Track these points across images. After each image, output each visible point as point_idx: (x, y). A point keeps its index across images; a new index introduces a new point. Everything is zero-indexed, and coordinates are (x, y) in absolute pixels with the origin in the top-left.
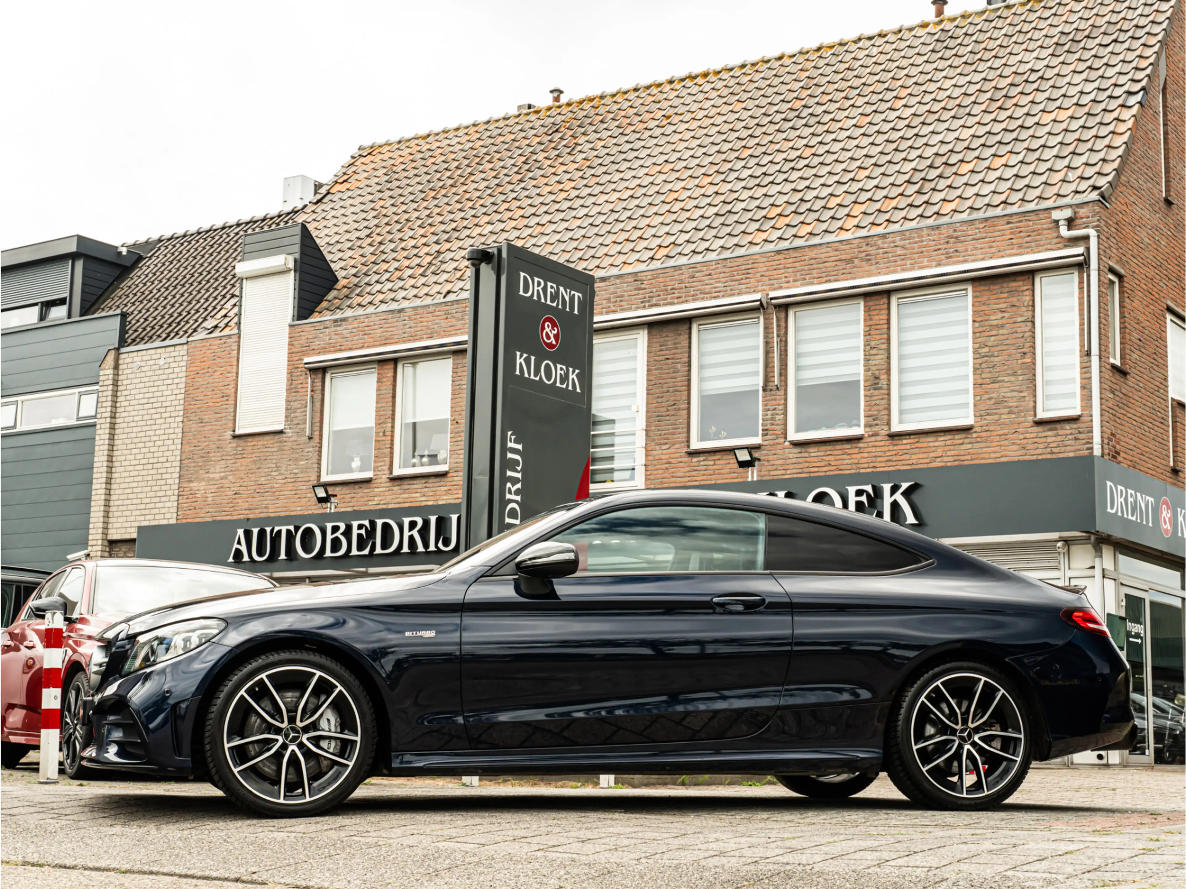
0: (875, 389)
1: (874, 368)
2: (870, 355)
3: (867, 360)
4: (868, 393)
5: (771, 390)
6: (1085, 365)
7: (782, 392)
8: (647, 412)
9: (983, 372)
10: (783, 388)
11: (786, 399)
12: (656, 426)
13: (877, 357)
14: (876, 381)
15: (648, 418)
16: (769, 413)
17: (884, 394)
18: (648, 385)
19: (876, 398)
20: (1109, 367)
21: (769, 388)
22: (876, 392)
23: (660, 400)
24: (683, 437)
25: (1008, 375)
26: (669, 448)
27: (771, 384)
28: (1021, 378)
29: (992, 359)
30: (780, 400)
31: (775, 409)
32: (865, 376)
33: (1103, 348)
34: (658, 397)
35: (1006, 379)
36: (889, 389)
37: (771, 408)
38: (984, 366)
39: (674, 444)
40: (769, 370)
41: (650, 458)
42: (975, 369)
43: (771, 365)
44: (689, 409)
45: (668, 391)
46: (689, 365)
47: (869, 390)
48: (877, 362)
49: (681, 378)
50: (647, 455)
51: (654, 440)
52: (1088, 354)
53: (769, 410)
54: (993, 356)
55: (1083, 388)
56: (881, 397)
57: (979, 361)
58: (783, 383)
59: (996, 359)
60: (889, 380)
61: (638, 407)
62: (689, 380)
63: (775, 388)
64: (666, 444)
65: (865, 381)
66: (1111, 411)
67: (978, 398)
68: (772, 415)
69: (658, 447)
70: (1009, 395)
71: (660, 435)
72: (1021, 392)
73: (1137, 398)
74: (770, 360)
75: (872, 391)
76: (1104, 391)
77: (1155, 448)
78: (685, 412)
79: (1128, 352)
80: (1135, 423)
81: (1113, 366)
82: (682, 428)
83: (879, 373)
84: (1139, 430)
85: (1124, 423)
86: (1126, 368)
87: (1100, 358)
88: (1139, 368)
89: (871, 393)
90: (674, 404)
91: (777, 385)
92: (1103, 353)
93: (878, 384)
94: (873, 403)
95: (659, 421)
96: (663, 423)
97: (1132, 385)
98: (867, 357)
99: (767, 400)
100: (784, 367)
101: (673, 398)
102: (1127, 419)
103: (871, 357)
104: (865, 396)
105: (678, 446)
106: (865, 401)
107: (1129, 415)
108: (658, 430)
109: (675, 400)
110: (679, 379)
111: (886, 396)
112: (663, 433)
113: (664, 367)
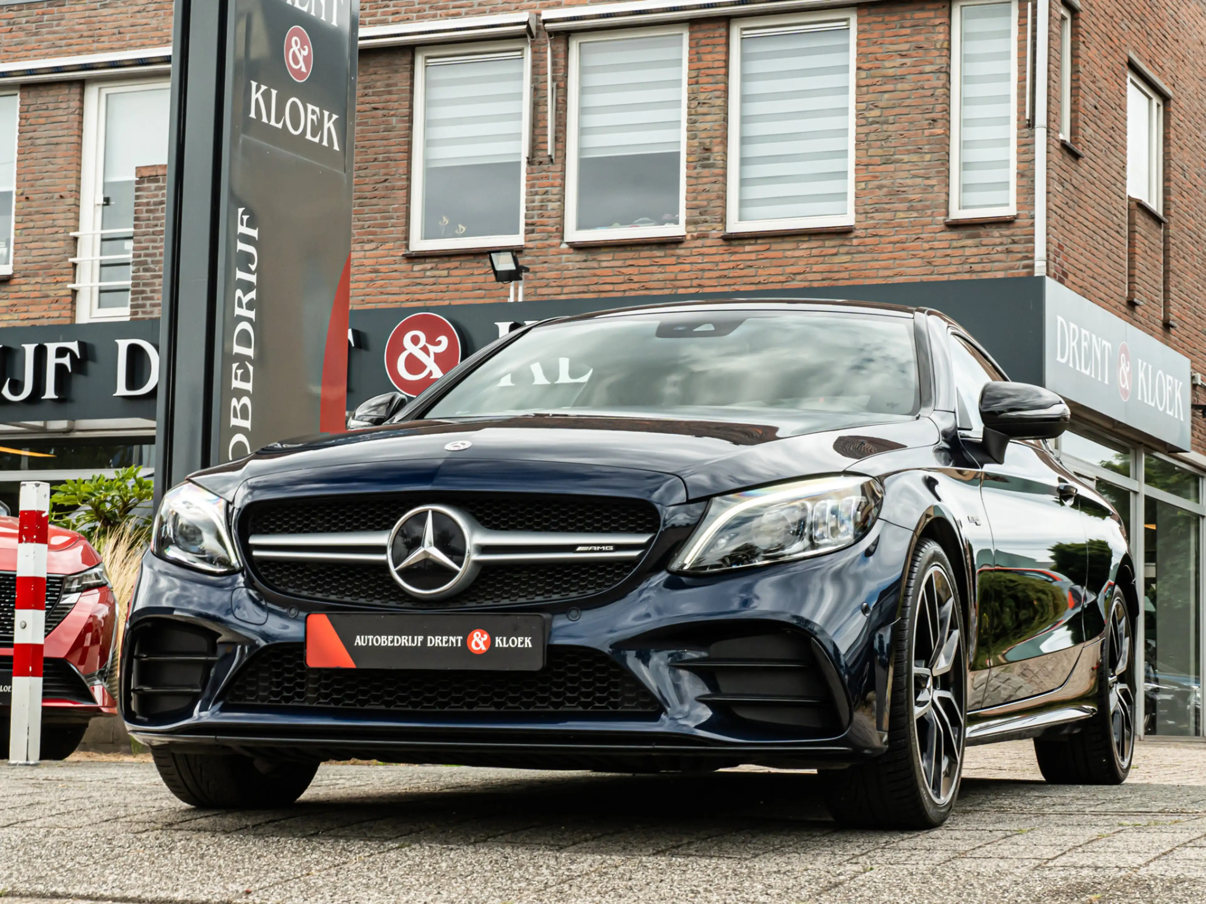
0: (704, 167)
1: (703, 135)
2: (697, 114)
3: (692, 122)
4: (694, 173)
5: (541, 163)
6: (1024, 141)
7: (558, 167)
9: (870, 146)
10: (560, 160)
11: (563, 178)
13: (709, 118)
14: (707, 154)
16: (537, 198)
17: (717, 175)
19: (705, 180)
20: (1058, 145)
21: (538, 159)
22: (706, 172)
23: (362, 173)
24: (398, 232)
25: (909, 152)
26: (377, 248)
27: (540, 153)
28: (928, 157)
29: (885, 127)
30: (554, 178)
31: (546, 193)
32: (689, 146)
33: (1052, 116)
34: (360, 169)
35: (906, 158)
36: (725, 168)
37: (541, 190)
38: (872, 137)
39: (384, 242)
40: (538, 131)
42: (859, 142)
43: (541, 125)
44: (408, 188)
45: (375, 160)
46: (411, 121)
47: (695, 168)
48: (708, 126)
49: (396, 138)
52: (1031, 124)
53: (536, 194)
54: (886, 122)
55: (1021, 175)
56: (713, 179)
57: (865, 129)
58: (559, 153)
59: (891, 128)
60: (725, 153)
62: (410, 143)
63: (547, 159)
64: (372, 241)
65: (688, 154)
66: (1059, 211)
67: (863, 185)
68: (542, 201)
69: (357, 247)
70: (909, 182)
71: (363, 227)
72: (928, 178)
73: (1090, 194)
74: (540, 117)
75: (699, 170)
76: (1051, 181)
77: (1109, 269)
78: (403, 192)
79: (1081, 124)
80: (1086, 231)
81: (1063, 144)
82: (398, 218)
83: (711, 142)
84: (1091, 242)
85: (1074, 230)
86: (1079, 149)
87: (1048, 132)
88: (1093, 149)
89: (698, 173)
90: (385, 181)
91: (550, 156)
92: (1052, 124)
93: (708, 159)
94: (701, 187)
95: (360, 205)
96: (366, 209)
97: (1084, 173)
98: (693, 117)
99: (534, 179)
100: (562, 128)
101: (383, 171)
102: (1077, 224)
103: (700, 118)
104: (688, 177)
105: (390, 245)
106: (689, 185)
107: (1080, 219)
108: (359, 220)
109: (386, 174)
110: (392, 141)
111: (720, 178)
112: (367, 224)
113: (370, 121)
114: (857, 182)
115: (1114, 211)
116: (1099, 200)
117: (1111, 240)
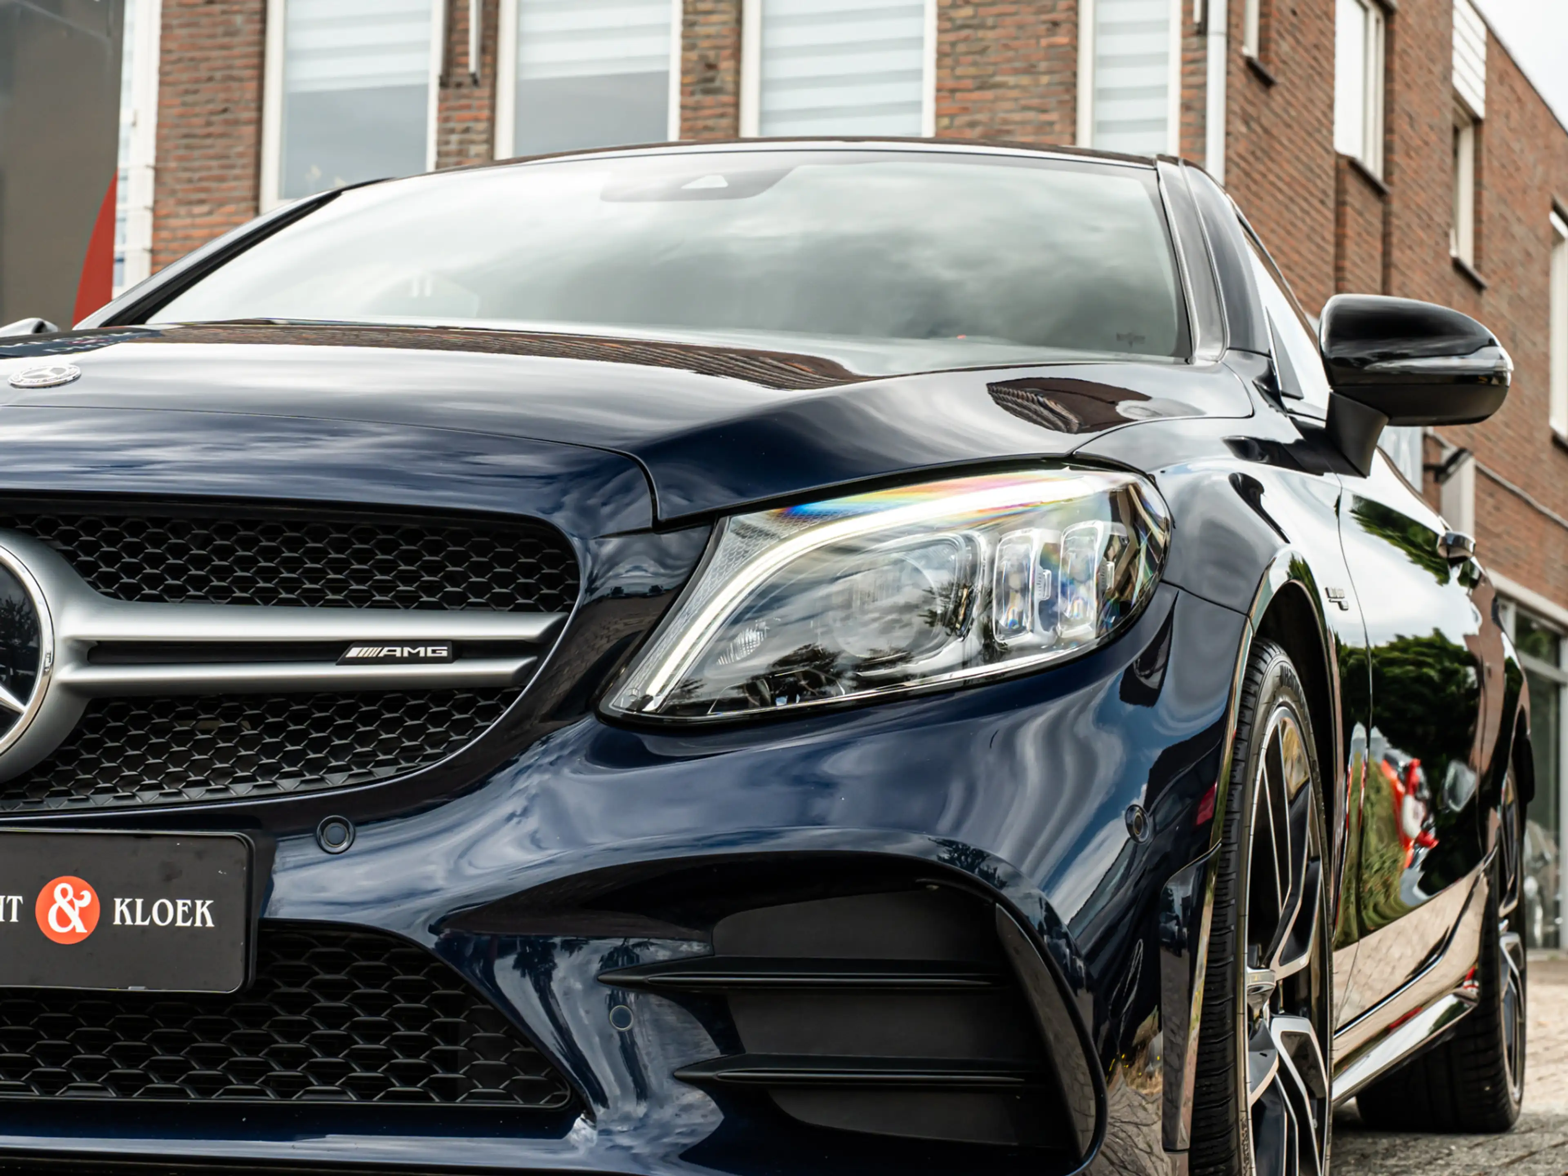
0: (707, 92)
1: (705, 44)
2: (697, 12)
3: (688, 25)
4: (691, 101)
5: (459, 85)
6: (1191, 55)
7: (485, 92)
8: (160, 125)
9: (957, 63)
10: (488, 82)
11: (493, 108)
12: (181, 159)
13: (714, 18)
14: (710, 74)
15: (161, 139)
16: (454, 138)
17: (724, 105)
18: (163, 62)
19: (707, 112)
20: (1241, 63)
21: (455, 79)
22: (708, 100)
23: (190, 98)
24: (244, 187)
25: (1016, 72)
26: (210, 213)
27: (459, 70)
28: (1045, 79)
29: (981, 33)
30: (480, 108)
31: (467, 130)
32: (684, 61)
33: (1234, 20)
34: (187, 92)
35: (1011, 80)
36: (737, 93)
37: (460, 126)
38: (961, 48)
39: (221, 203)
40: (456, 37)
41: (164, 234)
42: (941, 55)
43: (460, 27)
44: (259, 122)
45: (210, 79)
46: (264, 20)
47: (692, 93)
48: (712, 30)
49: (242, 46)
50: (156, 227)
51: (173, 192)
52: (1202, 30)
53: (452, 131)
54: (982, 26)
55: (1186, 107)
56: (719, 111)
57: (951, 37)
58: (488, 71)
59: (990, 34)
60: (738, 72)
61: (135, 115)
62: (262, 55)
63: (468, 80)
64: (201, 202)
65: (684, 72)
66: (1243, 164)
67: (945, 121)
68: (461, 142)
69: (183, 210)
70: (1017, 117)
71: (190, 181)
72: (1044, 111)
73: (1285, 142)
74: (458, 15)
75: (698, 97)
76: (1232, 117)
77: (1311, 257)
78: (250, 130)
79: (1274, 35)
80: (1280, 196)
81: (1249, 62)
82: (244, 167)
83: (717, 56)
84: (1286, 214)
85: (1263, 194)
86: (1270, 71)
87: (1228, 42)
88: (1290, 75)
89: (698, 102)
90: (225, 111)
91: (473, 75)
92: (1234, 31)
93: (711, 80)
94: (700, 124)
95: (188, 147)
96: (197, 153)
97: (1279, 111)
98: (691, 17)
99: (448, 109)
100: (491, 33)
101: (222, 96)
102: (1267, 185)
103: (701, 18)
104: (683, 107)
105: (231, 208)
106: (684, 119)
107: (1272, 177)
108: (186, 170)
109: (227, 100)
110: (237, 51)
111: (731, 110)
112: (196, 176)
113: (204, 21)
114: (939, 115)
115: (1317, 171)
116: (1297, 152)
117: (1313, 213)
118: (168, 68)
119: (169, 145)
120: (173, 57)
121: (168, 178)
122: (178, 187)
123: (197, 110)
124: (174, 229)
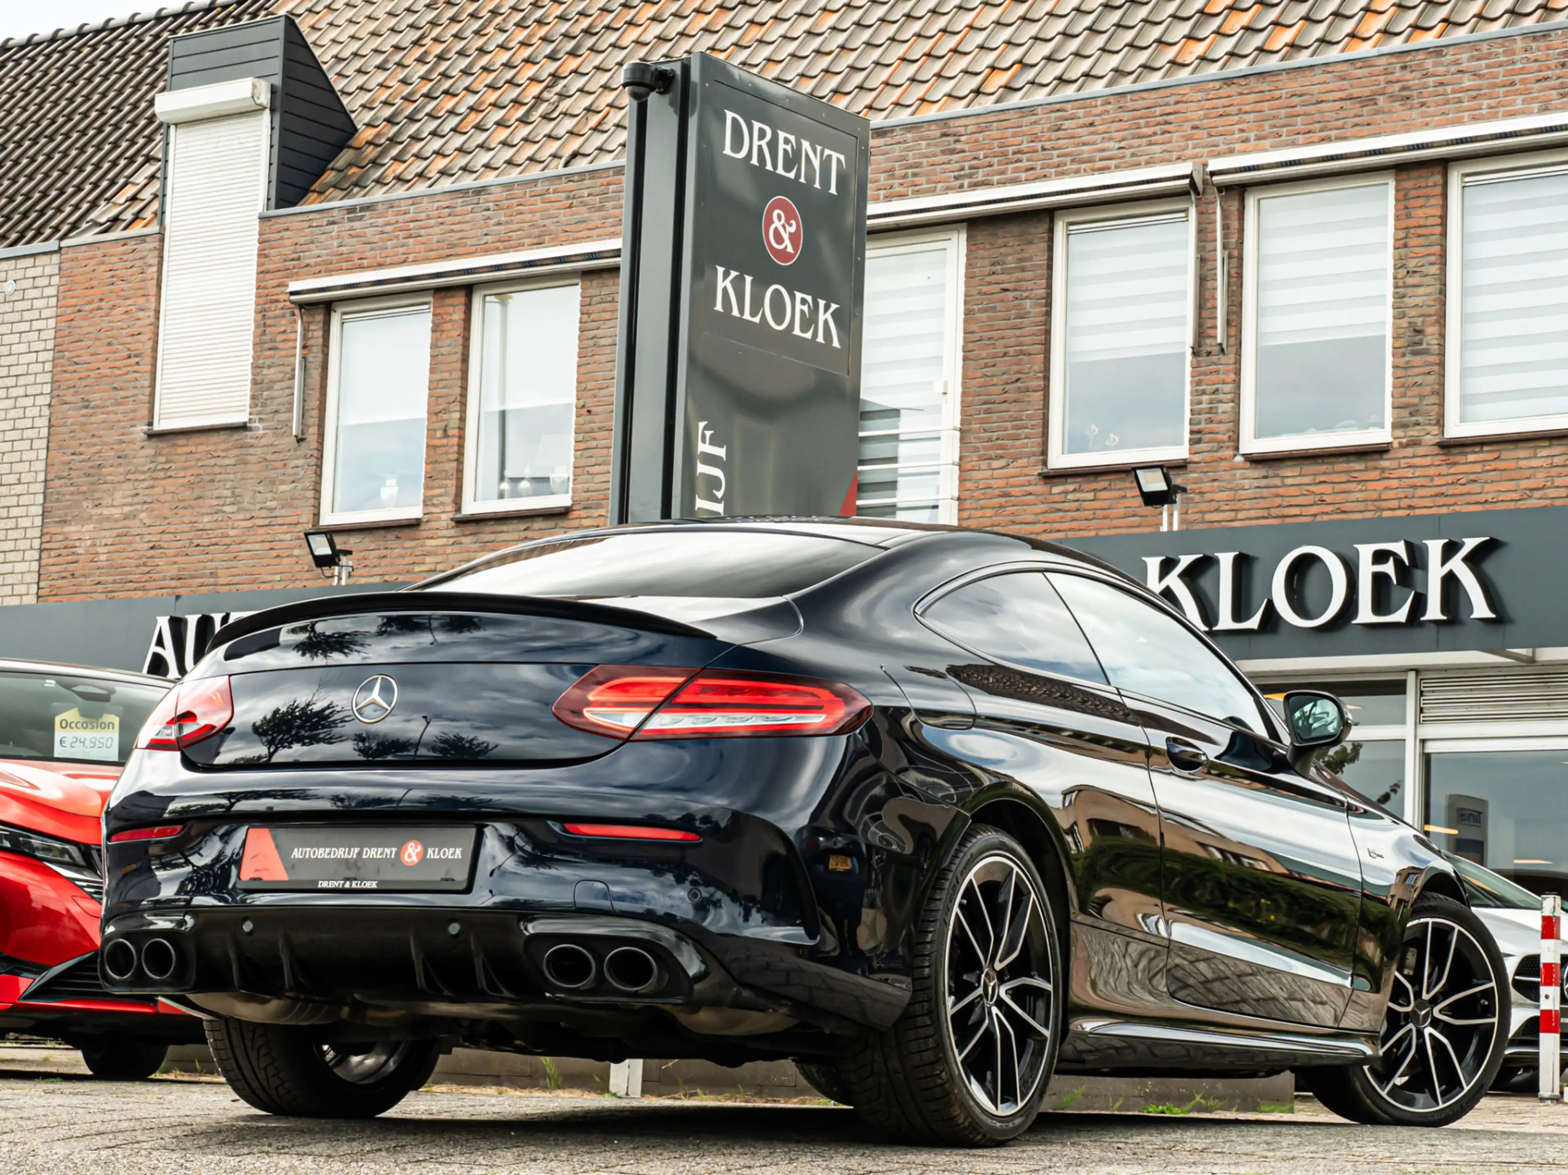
0: (1415, 353)
1: (1413, 312)
2: (1406, 286)
3: (1399, 297)
4: (1402, 361)
5: (1209, 354)
7: (1231, 358)
8: (967, 393)
10: (1233, 350)
11: (1238, 372)
12: (982, 421)
13: (1420, 291)
14: (1418, 338)
15: (966, 406)
16: (1205, 398)
17: (1431, 364)
18: (967, 341)
19: (1416, 371)
21: (1205, 349)
22: (1417, 360)
23: (989, 371)
24: (1033, 444)
26: (1008, 466)
27: (1208, 341)
30: (1226, 372)
31: (1216, 392)
32: (1396, 327)
34: (986, 366)
36: (1442, 354)
37: (1209, 388)
39: (1015, 458)
40: (1205, 314)
41: (969, 485)
43: (1209, 305)
44: (1046, 389)
45: (1005, 354)
46: (1049, 304)
47: (1404, 355)
48: (1418, 301)
49: (1030, 326)
50: (962, 480)
51: (976, 449)
53: (1204, 393)
56: (1427, 369)
58: (1232, 341)
60: (1442, 336)
61: (946, 385)
62: (1048, 333)
63: (1217, 349)
64: (1001, 457)
65: (1394, 338)
68: (1211, 402)
69: (984, 464)
71: (990, 440)
74: (1207, 294)
75: (1408, 358)
78: (1039, 396)
82: (1033, 427)
83: (1423, 322)
89: (1408, 362)
90: (1018, 380)
91: (1221, 345)
93: (1420, 343)
94: (1411, 380)
95: (987, 412)
96: (994, 416)
98: (1401, 290)
99: (1201, 374)
100: (1235, 309)
101: (1014, 368)
103: (1409, 291)
104: (1395, 367)
105: (1024, 461)
106: (1396, 378)
108: (985, 431)
109: (1019, 372)
110: (1026, 330)
111: (1436, 368)
112: (995, 435)
113: (999, 306)
118: (971, 346)
119: (970, 410)
120: (976, 336)
121: (971, 438)
122: (980, 445)
123: (995, 380)
124: (977, 481)
